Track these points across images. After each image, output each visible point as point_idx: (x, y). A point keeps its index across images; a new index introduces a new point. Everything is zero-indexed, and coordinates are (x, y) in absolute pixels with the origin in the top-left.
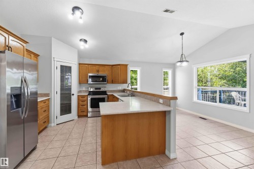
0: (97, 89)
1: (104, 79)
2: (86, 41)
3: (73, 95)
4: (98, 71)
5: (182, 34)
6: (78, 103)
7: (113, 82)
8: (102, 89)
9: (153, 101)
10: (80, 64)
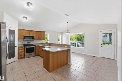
0: (28, 43)
1: (33, 38)
2: (26, 18)
3: (16, 46)
4: (29, 34)
5: (68, 23)
6: (18, 51)
7: (37, 39)
8: (31, 43)
9: (62, 47)
10: (19, 29)
